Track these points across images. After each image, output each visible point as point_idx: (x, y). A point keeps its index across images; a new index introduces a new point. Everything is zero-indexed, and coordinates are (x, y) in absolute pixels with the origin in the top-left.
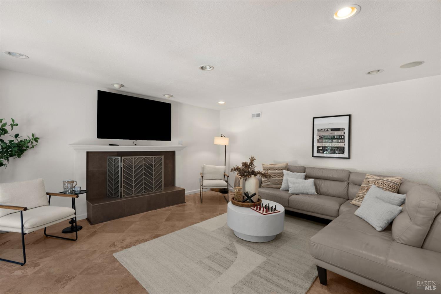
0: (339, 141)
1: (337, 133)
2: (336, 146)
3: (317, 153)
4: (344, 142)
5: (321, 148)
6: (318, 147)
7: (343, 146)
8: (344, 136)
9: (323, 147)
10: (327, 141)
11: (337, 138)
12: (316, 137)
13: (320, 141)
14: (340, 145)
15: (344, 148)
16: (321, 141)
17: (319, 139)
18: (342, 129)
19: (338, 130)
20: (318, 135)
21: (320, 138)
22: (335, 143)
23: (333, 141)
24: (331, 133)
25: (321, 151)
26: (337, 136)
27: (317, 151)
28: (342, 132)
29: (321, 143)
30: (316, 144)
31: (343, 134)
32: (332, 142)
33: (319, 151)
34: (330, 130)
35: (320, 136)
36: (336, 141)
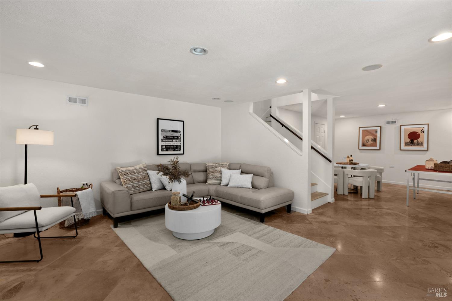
0: (177, 141)
1: (175, 134)
2: (175, 145)
3: (162, 151)
4: (180, 142)
5: (164, 147)
6: (162, 146)
7: (180, 145)
8: (180, 137)
9: (166, 146)
10: (169, 141)
11: (176, 139)
12: (161, 137)
13: (163, 140)
14: (178, 144)
15: (180, 146)
16: (165, 140)
17: (162, 138)
18: (180, 132)
19: (176, 131)
20: (162, 134)
21: (164, 138)
22: (174, 143)
23: (173, 140)
24: (172, 134)
25: (164, 149)
26: (176, 137)
27: (162, 149)
28: (179, 133)
29: (164, 142)
30: (161, 143)
31: (179, 135)
32: (172, 142)
33: (163, 149)
34: (171, 131)
35: (163, 136)
36: (175, 141)
